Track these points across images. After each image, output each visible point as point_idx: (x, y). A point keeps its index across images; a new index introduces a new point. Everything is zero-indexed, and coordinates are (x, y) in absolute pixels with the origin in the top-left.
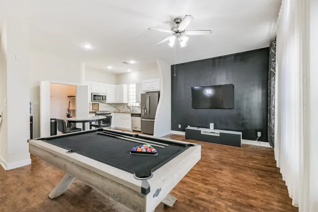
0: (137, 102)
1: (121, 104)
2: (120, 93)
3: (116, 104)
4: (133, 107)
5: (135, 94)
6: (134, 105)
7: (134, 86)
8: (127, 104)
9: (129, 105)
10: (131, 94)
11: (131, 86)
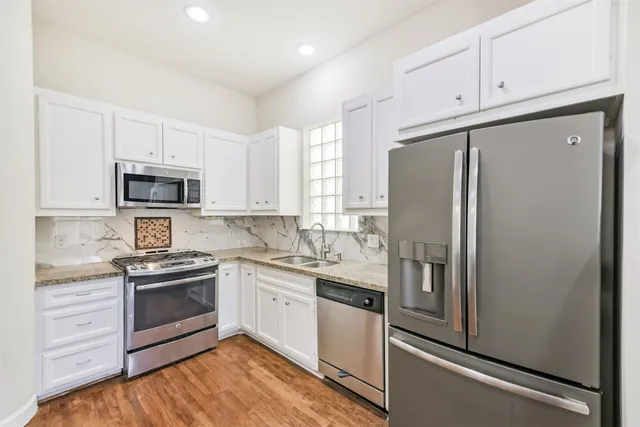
0: (348, 210)
1: (273, 220)
2: (266, 171)
3: (254, 218)
4: (323, 232)
5: (333, 169)
6: (330, 225)
7: (334, 132)
8: (295, 218)
9: (305, 225)
10: (316, 172)
11: (315, 137)
